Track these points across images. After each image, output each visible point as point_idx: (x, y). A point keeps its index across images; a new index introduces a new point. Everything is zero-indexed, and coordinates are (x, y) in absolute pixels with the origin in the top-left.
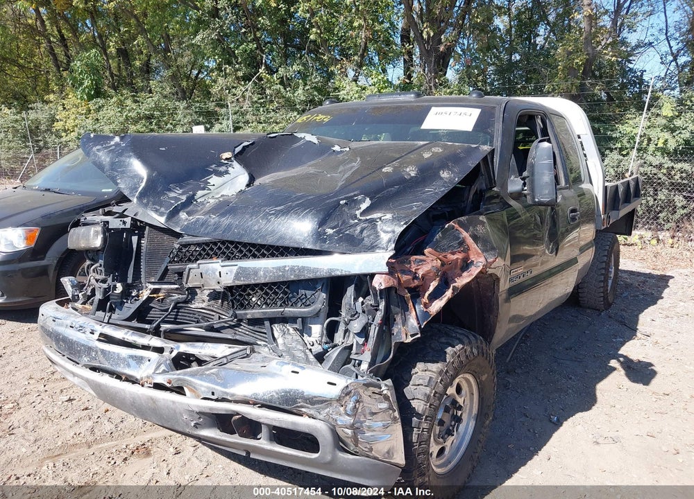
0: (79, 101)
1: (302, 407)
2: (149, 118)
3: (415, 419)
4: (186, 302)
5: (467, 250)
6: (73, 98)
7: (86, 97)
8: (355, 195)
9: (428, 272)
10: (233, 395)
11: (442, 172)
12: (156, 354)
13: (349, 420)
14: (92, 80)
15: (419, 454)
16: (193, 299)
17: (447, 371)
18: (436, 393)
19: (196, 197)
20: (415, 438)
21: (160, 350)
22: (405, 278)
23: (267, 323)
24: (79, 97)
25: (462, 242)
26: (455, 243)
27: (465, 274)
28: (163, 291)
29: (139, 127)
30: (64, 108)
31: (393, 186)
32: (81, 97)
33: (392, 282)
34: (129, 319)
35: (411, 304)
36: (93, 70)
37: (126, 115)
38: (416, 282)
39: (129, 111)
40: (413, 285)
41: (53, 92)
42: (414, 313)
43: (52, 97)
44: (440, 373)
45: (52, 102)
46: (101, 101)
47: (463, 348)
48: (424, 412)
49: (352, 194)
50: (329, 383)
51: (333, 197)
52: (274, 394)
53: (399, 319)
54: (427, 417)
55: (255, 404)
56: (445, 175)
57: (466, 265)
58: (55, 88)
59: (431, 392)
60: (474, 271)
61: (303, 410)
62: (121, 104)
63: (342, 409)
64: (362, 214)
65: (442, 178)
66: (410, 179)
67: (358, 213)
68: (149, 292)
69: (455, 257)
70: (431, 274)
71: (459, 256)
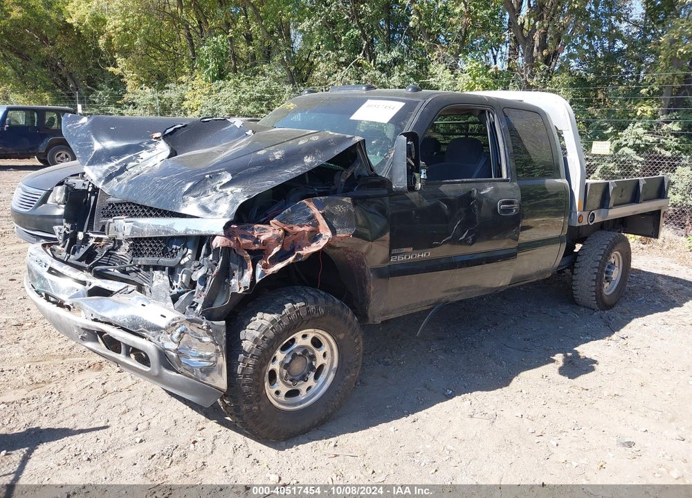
0: (204, 82)
1: (145, 332)
2: (260, 99)
3: (241, 356)
4: (114, 249)
5: (316, 224)
6: (200, 79)
7: (209, 79)
8: (220, 171)
9: (270, 239)
10: (102, 317)
11: (307, 157)
12: (82, 286)
13: (174, 346)
14: (216, 63)
15: (244, 385)
16: (119, 247)
17: (281, 322)
18: (265, 337)
19: (127, 168)
20: (239, 371)
21: (84, 283)
22: (244, 241)
23: (151, 269)
24: (204, 79)
25: (313, 217)
26: (304, 218)
27: (314, 244)
28: (104, 240)
29: (250, 108)
30: (193, 89)
31: (255, 166)
32: (206, 78)
33: (228, 243)
34: (80, 260)
35: (250, 264)
36: (217, 53)
37: (240, 97)
38: (257, 246)
39: (243, 93)
40: (253, 248)
41: (185, 74)
42: (251, 270)
43: (184, 78)
44: (273, 321)
45: (183, 83)
46: (222, 82)
47: (305, 305)
48: (251, 350)
49: (218, 170)
50: (162, 316)
51: (203, 172)
52: (126, 319)
53: (237, 274)
54: (253, 355)
55: (116, 326)
56: (308, 160)
57: (315, 236)
58: (187, 70)
59: (260, 336)
60: (322, 243)
61: (144, 333)
62: (237, 85)
63: (169, 336)
64: (221, 187)
65: (304, 163)
66: (274, 161)
67: (218, 186)
68: (94, 240)
69: (303, 229)
70: (273, 241)
71: (307, 229)
